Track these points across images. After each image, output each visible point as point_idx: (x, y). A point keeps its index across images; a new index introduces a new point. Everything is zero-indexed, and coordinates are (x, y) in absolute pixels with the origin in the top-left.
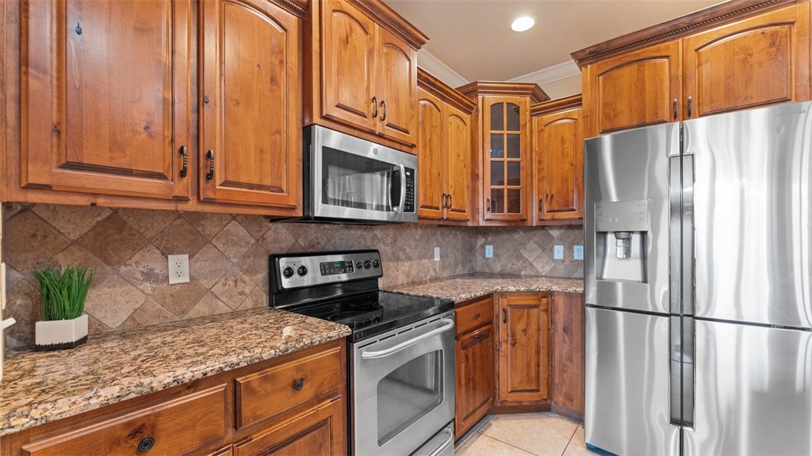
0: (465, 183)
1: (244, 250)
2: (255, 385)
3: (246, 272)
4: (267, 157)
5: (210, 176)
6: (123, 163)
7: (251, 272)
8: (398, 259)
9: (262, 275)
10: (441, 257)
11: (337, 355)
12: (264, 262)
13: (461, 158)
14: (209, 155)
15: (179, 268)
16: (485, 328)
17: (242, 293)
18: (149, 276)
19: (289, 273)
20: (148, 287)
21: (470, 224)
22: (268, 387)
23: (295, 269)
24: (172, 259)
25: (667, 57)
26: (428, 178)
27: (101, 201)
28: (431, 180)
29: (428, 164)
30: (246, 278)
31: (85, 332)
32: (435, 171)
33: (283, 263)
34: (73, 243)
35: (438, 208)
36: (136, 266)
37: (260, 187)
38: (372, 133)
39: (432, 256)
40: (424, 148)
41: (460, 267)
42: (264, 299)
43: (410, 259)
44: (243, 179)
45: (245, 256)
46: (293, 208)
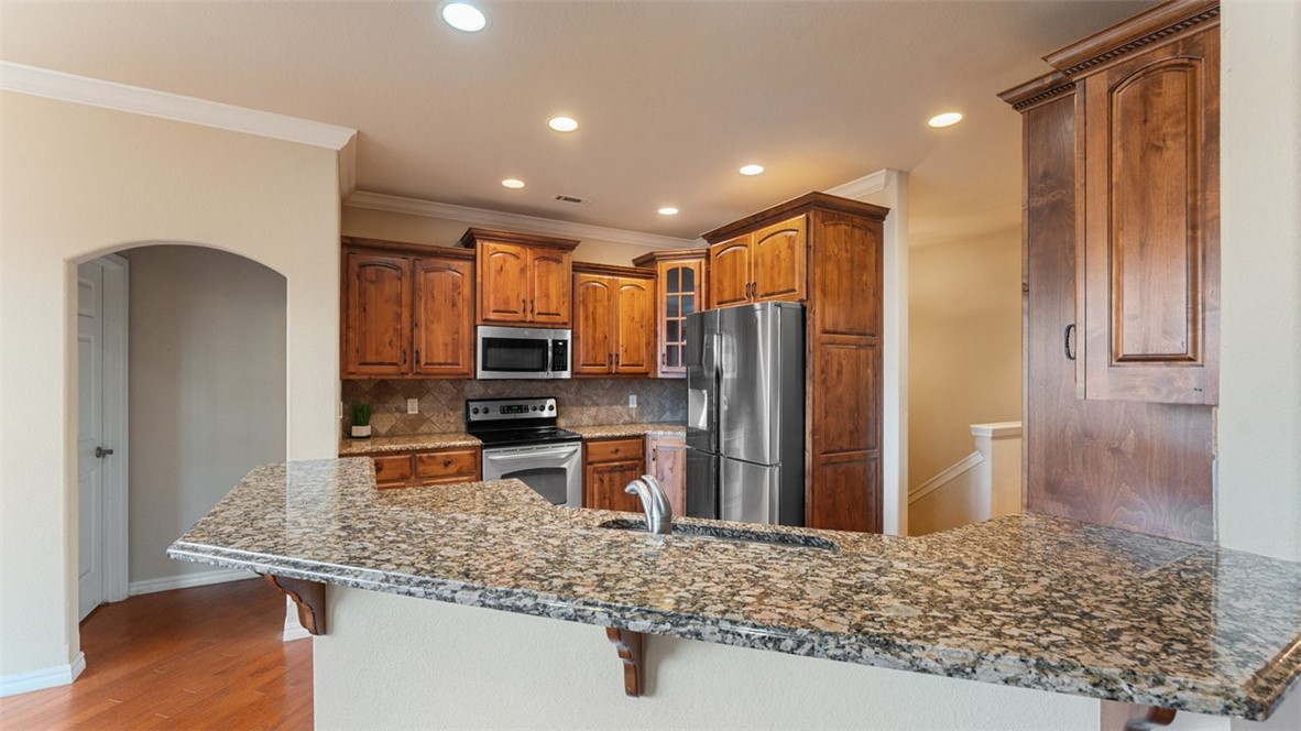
0: (644, 341)
1: (450, 397)
2: (425, 459)
3: (451, 410)
4: (450, 347)
5: (418, 362)
6: (381, 360)
7: (454, 410)
8: (583, 405)
9: (461, 412)
10: (639, 403)
11: (472, 454)
12: (463, 404)
13: (637, 319)
14: (417, 352)
15: (413, 407)
16: (629, 462)
17: (448, 422)
18: (398, 409)
19: (476, 411)
20: (398, 415)
21: (651, 376)
22: (431, 461)
23: (480, 409)
24: (410, 401)
25: (746, 246)
26: (590, 341)
27: (373, 377)
28: (594, 343)
29: (591, 332)
30: (451, 413)
31: (369, 433)
32: (599, 336)
33: (473, 405)
34: (367, 392)
35: (604, 365)
36: (392, 405)
37: (445, 364)
38: (524, 322)
39: (627, 403)
40: (586, 318)
41: (668, 413)
42: (463, 427)
43: (598, 405)
44: (436, 361)
45: (451, 400)
46: (467, 374)
